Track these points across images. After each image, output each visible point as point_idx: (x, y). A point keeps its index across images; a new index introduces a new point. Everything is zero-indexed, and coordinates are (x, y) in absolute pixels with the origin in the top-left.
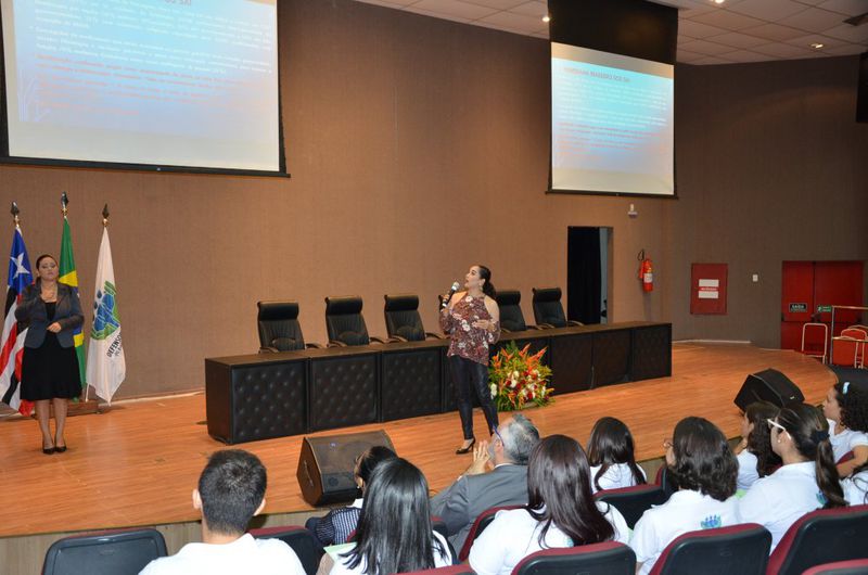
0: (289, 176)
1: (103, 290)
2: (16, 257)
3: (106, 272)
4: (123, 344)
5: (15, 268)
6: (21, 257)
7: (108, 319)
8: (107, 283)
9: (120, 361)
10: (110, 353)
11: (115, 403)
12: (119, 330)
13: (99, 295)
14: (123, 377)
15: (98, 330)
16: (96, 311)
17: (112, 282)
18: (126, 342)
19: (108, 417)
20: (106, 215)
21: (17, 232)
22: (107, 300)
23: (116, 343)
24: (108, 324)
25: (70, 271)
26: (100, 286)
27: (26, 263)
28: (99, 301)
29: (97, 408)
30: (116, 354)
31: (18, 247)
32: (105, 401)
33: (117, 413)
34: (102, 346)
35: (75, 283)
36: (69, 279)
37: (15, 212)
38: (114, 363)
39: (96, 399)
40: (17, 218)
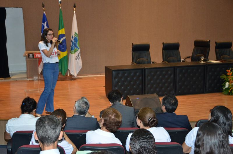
1: (74, 36)
2: (44, 23)
3: (75, 29)
4: (81, 56)
5: (44, 27)
6: (46, 23)
7: (75, 46)
8: (75, 33)
9: (80, 61)
10: (76, 59)
11: (78, 77)
12: (80, 50)
13: (73, 38)
14: (81, 67)
15: (71, 50)
16: (71, 43)
17: (77, 32)
18: (83, 55)
19: (76, 82)
20: (75, 7)
21: (44, 14)
22: (75, 39)
23: (78, 55)
24: (76, 48)
25: (62, 28)
26: (73, 34)
27: (47, 25)
28: (73, 40)
29: (72, 78)
30: (79, 59)
31: (44, 19)
32: (74, 76)
33: (78, 80)
34: (73, 56)
35: (64, 33)
36: (62, 32)
37: (43, 6)
38: (78, 62)
39: (71, 75)
40: (44, 9)
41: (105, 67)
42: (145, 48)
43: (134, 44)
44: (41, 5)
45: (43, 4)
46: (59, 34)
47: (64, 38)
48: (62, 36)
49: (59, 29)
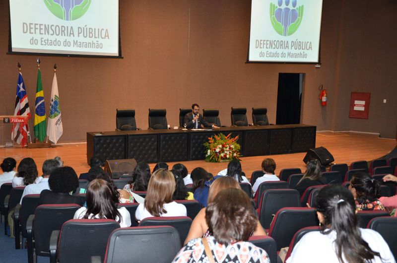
0: (123, 58)
1: (54, 99)
2: (20, 84)
3: (55, 91)
4: (62, 121)
5: (19, 88)
6: (22, 84)
7: (56, 110)
8: (56, 96)
9: (61, 127)
10: (56, 124)
11: (58, 144)
12: (60, 115)
13: (52, 101)
14: (62, 134)
15: (51, 114)
16: (51, 107)
17: (58, 95)
18: (64, 120)
19: (55, 149)
20: (55, 68)
21: (20, 74)
22: (55, 102)
23: (59, 120)
24: (56, 112)
25: (41, 90)
26: (53, 97)
27: (24, 87)
28: (52, 103)
30: (59, 124)
31: (20, 80)
32: (54, 143)
33: (58, 148)
34: (53, 121)
35: (42, 95)
36: (40, 94)
37: (19, 66)
38: (58, 128)
39: (50, 142)
40: (20, 69)
41: (87, 133)
42: (130, 114)
43: (119, 110)
44: (17, 65)
45: (19, 64)
46: (37, 97)
47: (43, 101)
48: (40, 98)
49: (37, 92)
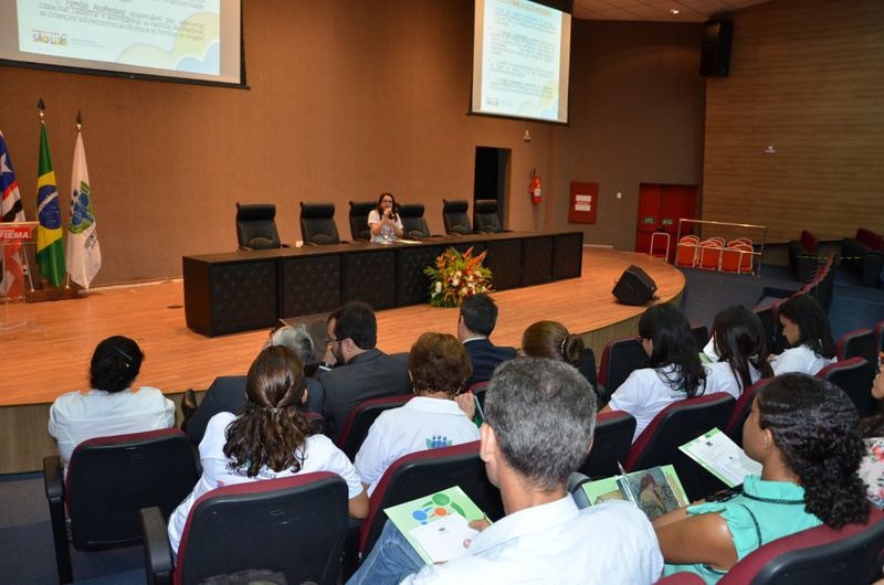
1: (79, 190)
2: (1, 157)
3: (81, 174)
4: (98, 237)
6: (4, 157)
7: (85, 216)
8: (82, 183)
9: (97, 251)
10: (87, 245)
11: (93, 290)
12: (94, 224)
13: (76, 194)
14: (99, 267)
15: (74, 224)
16: (72, 208)
17: (87, 182)
18: (102, 235)
20: (79, 121)
22: (84, 198)
23: (92, 236)
24: (84, 220)
25: (48, 171)
26: (76, 185)
27: (8, 163)
28: (76, 199)
29: (77, 294)
30: (92, 246)
32: (83, 288)
34: (80, 239)
35: (53, 183)
36: (48, 179)
38: (90, 254)
39: (76, 287)
46: (40, 186)
47: (54, 194)
48: (49, 189)
49: (41, 173)
